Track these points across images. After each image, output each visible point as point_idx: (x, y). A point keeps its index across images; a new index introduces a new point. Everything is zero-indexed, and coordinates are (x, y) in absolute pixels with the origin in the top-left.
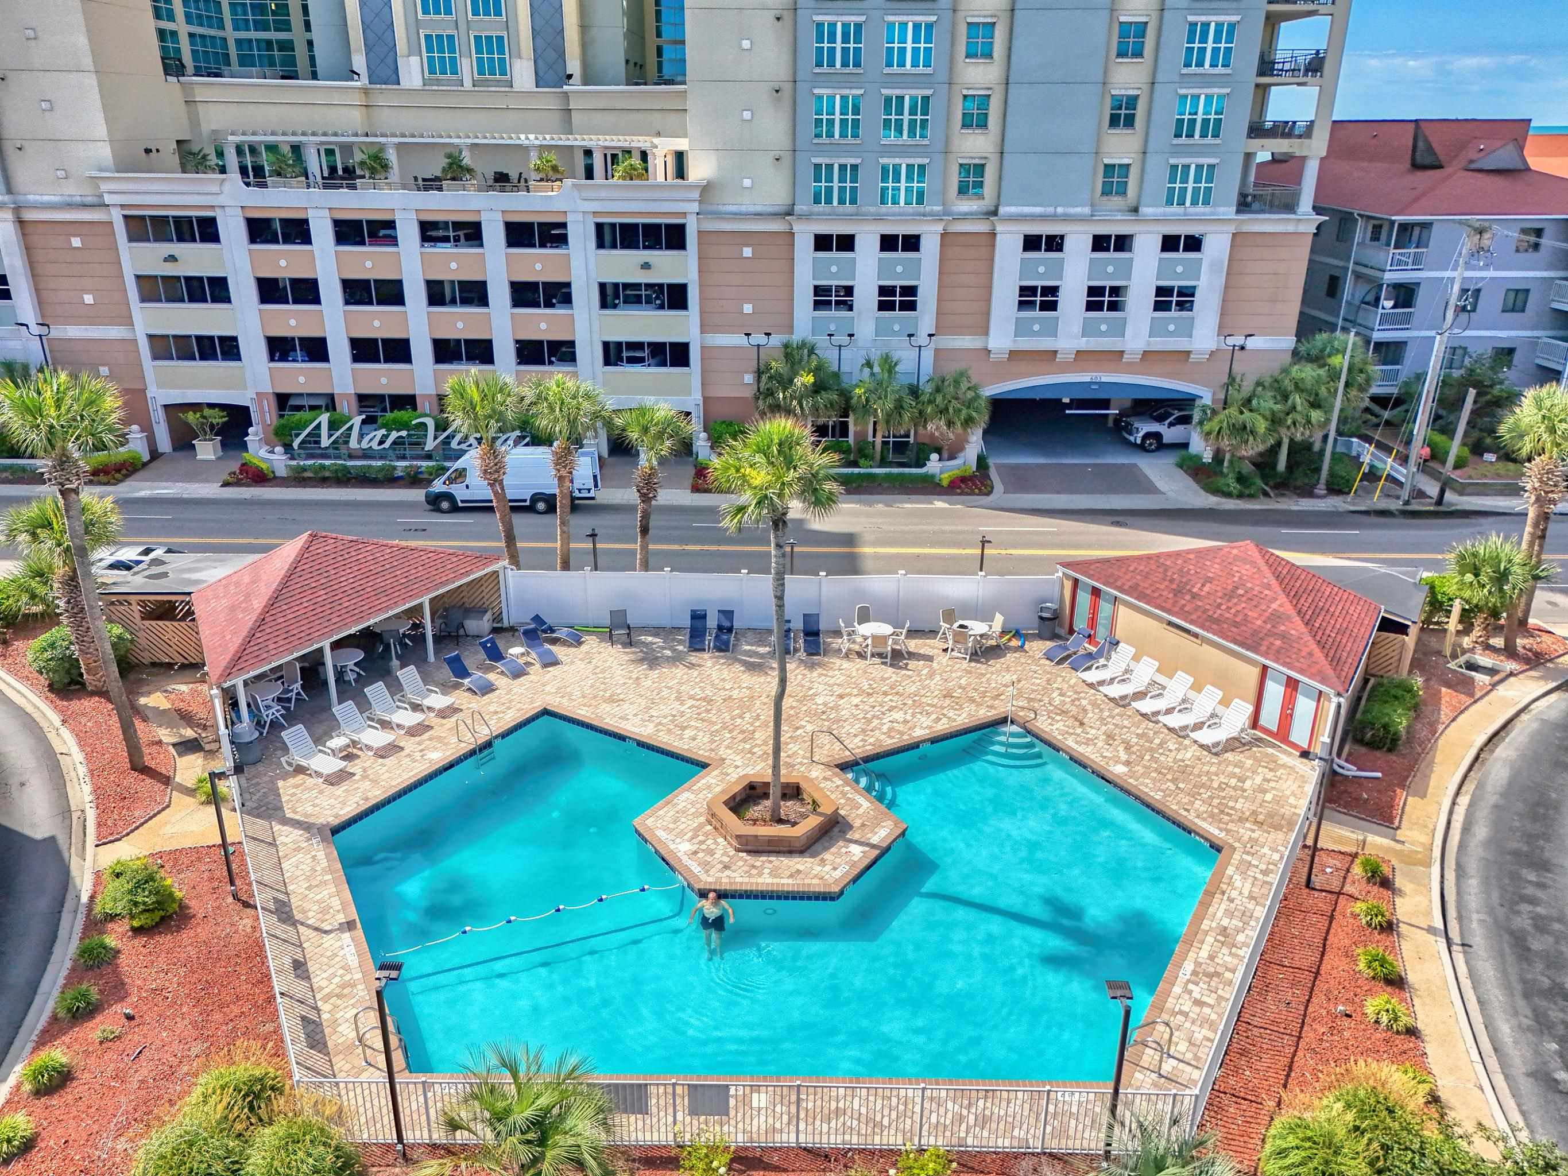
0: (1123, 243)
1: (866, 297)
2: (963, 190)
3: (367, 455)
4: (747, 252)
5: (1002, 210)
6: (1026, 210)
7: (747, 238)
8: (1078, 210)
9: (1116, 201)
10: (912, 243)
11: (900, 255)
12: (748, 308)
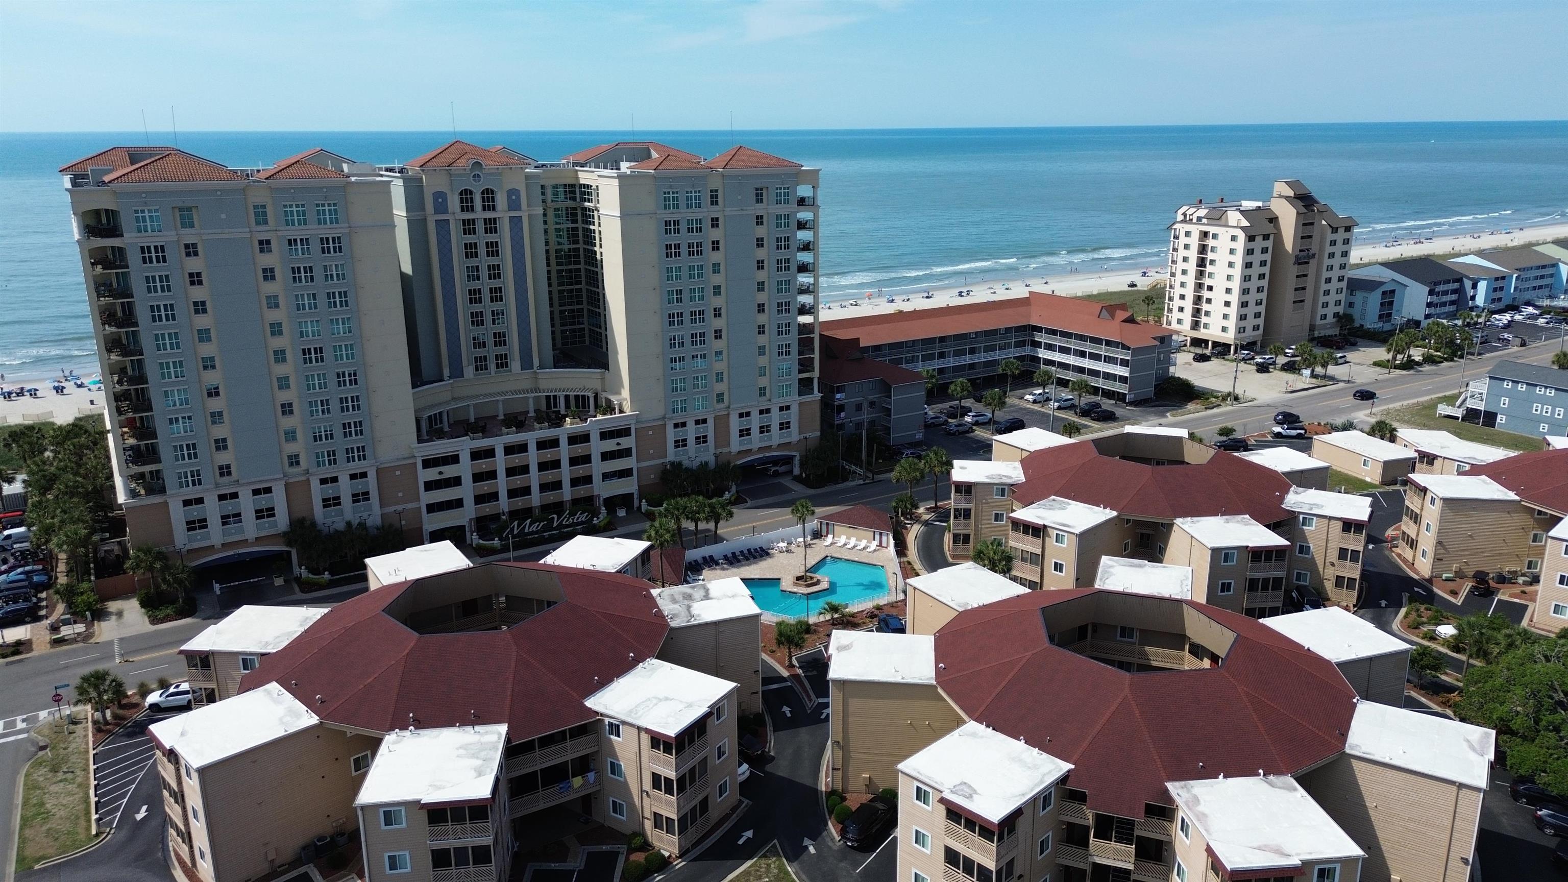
0: (768, 411)
1: (691, 441)
2: (718, 401)
3: (532, 533)
4: (651, 433)
5: (731, 407)
6: (739, 405)
7: (650, 428)
8: (753, 403)
9: (763, 398)
10: (704, 421)
11: (701, 425)
12: (651, 452)
